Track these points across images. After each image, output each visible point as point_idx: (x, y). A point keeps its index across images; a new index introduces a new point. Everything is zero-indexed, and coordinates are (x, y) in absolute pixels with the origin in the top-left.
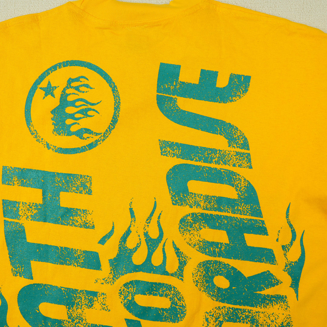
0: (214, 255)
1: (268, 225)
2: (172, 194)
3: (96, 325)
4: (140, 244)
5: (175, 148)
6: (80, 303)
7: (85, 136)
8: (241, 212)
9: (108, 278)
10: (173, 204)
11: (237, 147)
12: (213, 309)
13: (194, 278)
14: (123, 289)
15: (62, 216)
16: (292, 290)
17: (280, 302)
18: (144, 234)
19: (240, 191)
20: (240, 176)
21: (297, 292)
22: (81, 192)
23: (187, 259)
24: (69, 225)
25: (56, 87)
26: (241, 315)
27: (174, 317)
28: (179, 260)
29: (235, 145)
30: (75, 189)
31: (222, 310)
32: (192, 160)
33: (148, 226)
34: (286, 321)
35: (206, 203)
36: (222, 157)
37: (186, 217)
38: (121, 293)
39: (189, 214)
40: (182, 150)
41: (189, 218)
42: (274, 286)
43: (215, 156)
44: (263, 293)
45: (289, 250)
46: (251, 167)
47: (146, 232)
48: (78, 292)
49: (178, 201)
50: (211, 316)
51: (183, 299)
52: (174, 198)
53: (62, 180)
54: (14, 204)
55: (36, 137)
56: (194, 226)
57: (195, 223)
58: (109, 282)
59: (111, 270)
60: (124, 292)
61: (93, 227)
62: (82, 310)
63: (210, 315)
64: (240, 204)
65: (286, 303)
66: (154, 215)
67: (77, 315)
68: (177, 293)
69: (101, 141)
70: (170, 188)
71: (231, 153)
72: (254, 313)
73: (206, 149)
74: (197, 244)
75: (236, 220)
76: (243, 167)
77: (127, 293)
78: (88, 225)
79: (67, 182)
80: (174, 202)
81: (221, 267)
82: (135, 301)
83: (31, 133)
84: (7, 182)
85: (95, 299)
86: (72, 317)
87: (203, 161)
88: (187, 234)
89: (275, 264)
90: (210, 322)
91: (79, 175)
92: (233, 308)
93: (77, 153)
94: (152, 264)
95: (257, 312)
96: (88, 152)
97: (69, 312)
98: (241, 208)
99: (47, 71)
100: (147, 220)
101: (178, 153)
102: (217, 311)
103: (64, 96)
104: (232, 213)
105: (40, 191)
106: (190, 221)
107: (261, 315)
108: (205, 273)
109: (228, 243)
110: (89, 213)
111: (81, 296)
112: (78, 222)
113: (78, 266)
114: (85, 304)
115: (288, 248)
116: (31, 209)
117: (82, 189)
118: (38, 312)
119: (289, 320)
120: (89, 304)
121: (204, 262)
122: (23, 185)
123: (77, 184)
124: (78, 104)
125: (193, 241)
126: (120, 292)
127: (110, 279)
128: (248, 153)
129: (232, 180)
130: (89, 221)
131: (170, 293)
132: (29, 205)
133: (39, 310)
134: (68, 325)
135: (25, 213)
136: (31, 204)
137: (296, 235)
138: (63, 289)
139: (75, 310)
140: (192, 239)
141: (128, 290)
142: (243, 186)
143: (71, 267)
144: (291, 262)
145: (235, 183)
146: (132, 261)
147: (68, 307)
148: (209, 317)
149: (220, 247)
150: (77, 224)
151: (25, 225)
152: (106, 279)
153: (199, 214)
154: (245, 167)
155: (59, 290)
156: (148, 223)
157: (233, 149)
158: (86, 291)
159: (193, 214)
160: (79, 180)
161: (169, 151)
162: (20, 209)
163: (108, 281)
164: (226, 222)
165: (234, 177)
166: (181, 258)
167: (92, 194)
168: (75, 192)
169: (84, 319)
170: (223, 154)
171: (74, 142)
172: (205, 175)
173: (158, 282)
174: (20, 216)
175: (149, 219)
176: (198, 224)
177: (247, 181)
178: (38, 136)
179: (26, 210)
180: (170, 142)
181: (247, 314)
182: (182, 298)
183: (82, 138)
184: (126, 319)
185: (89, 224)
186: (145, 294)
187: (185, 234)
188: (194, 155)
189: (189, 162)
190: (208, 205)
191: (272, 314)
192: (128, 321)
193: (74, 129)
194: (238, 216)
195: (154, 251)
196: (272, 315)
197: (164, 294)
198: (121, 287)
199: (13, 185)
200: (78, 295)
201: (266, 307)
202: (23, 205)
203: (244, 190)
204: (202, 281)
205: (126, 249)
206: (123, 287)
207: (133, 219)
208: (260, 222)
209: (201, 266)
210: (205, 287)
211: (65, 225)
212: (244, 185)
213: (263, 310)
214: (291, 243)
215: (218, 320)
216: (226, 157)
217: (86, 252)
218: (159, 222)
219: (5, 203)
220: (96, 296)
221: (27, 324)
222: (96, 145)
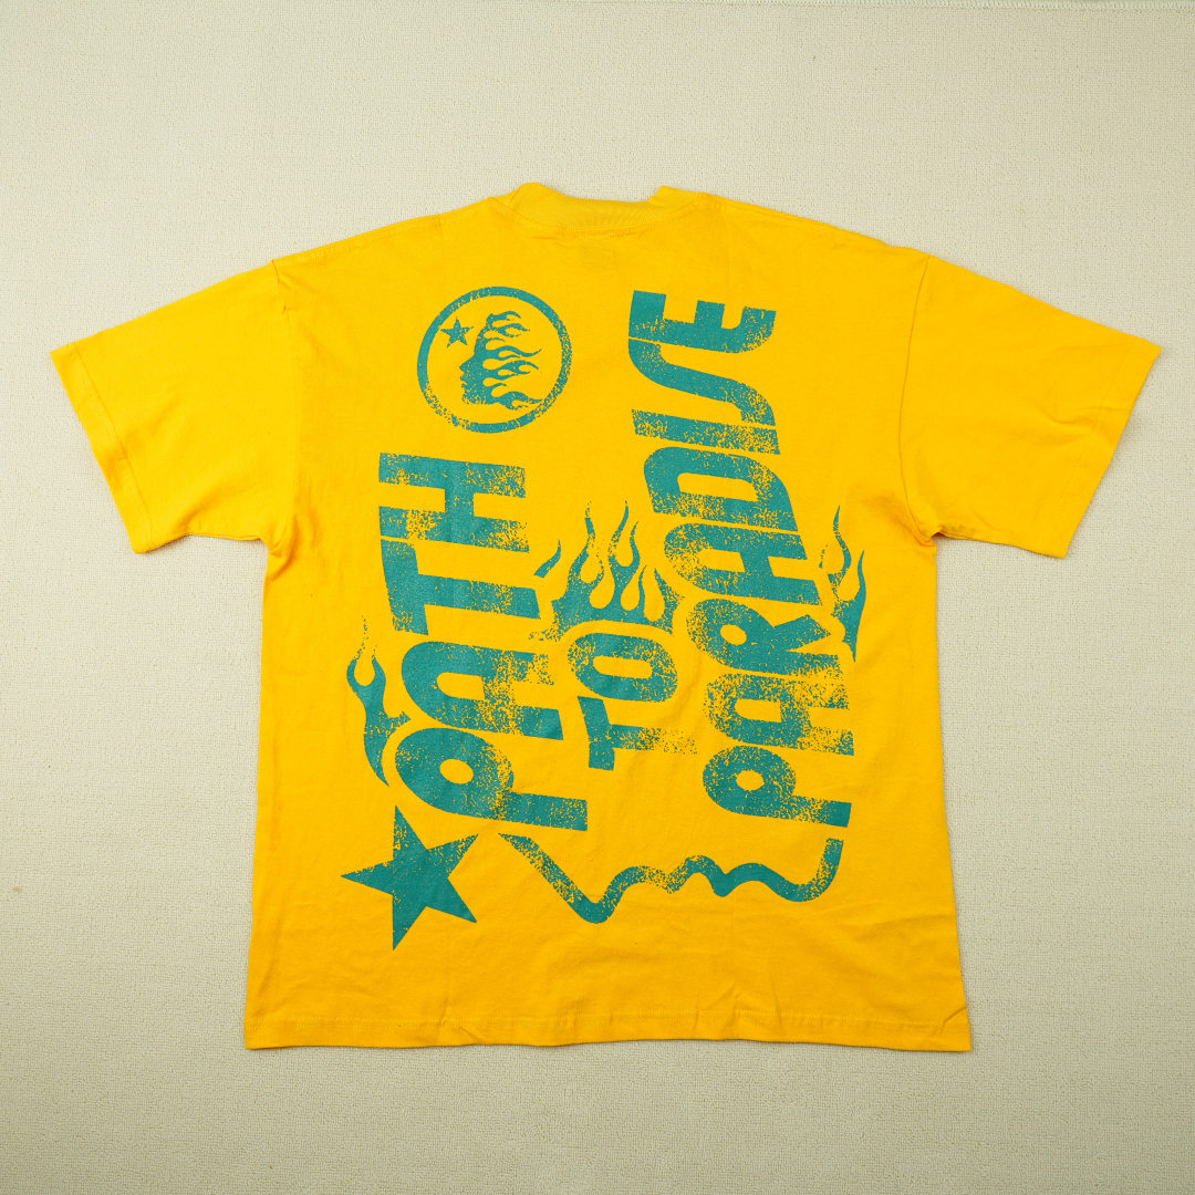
0: (721, 591)
1: (805, 543)
2: (653, 495)
3: (531, 707)
4: (602, 575)
5: (657, 423)
6: (504, 672)
7: (515, 403)
8: (763, 522)
9: (551, 631)
10: (655, 510)
11: (756, 421)
12: (720, 677)
13: (689, 628)
14: (574, 649)
15: (477, 532)
16: (846, 647)
17: (828, 666)
18: (610, 560)
19: (760, 489)
20: (761, 466)
21: (853, 649)
22: (507, 494)
23: (678, 599)
24: (487, 547)
25: (468, 329)
26: (765, 687)
27: (657, 693)
28: (665, 599)
29: (752, 418)
30: (498, 488)
31: (734, 680)
32: (685, 441)
33: (615, 546)
34: (836, 696)
35: (708, 508)
36: (732, 436)
37: (675, 531)
38: (571, 656)
39: (681, 526)
40: (668, 426)
41: (680, 532)
42: (816, 640)
43: (722, 435)
44: (797, 650)
45: (839, 582)
46: (777, 452)
47: (611, 556)
48: (502, 654)
49: (663, 506)
50: (718, 689)
51: (672, 663)
52: (656, 501)
53: (477, 474)
54: (398, 513)
55: (435, 406)
56: (688, 546)
57: (691, 541)
58: (553, 637)
59: (556, 617)
60: (576, 654)
61: (527, 549)
62: (508, 684)
63: (716, 688)
64: (761, 510)
65: (837, 666)
66: (625, 528)
67: (499, 692)
68: (662, 654)
69: (541, 413)
70: (651, 486)
71: (746, 430)
72: (787, 684)
73: (707, 424)
74: (693, 574)
75: (755, 535)
76: (765, 452)
77: (581, 655)
78: (518, 546)
79: (485, 478)
80: (656, 507)
81: (732, 611)
82: (594, 668)
83: (427, 401)
84: (388, 478)
85: (529, 666)
86: (491, 696)
87: (701, 443)
88: (677, 558)
89: (818, 604)
90: (716, 699)
91: (504, 466)
92: (752, 676)
94: (621, 608)
95: (790, 683)
96: (519, 430)
97: (486, 688)
98: (764, 516)
99: (453, 303)
100: (614, 536)
101: (662, 431)
102: (727, 681)
103: (481, 342)
104: (749, 524)
105: (442, 492)
106: (682, 537)
107: (798, 686)
108: (707, 620)
109: (743, 571)
110: (521, 527)
111: (506, 660)
112: (501, 540)
113: (501, 612)
114: (512, 675)
115: (838, 579)
116: (425, 521)
117: (509, 489)
118: (435, 688)
119: (842, 694)
120: (520, 673)
121: (705, 602)
122: (413, 482)
123: (500, 480)
124: (502, 354)
125: (686, 570)
126: (570, 653)
127: (554, 631)
128: (773, 430)
129: (749, 471)
130: (520, 539)
131: (650, 654)
132: (423, 515)
133: (436, 685)
134: (485, 709)
135: (417, 528)
136: (427, 514)
137: (850, 559)
138: (476, 649)
139: (497, 684)
140: (686, 566)
141: (582, 650)
142: (766, 481)
143: (490, 614)
144: (844, 601)
145: (753, 477)
146: (589, 604)
147: (484, 679)
148: (713, 690)
149: (730, 578)
150: (500, 544)
151: (415, 547)
152: (547, 633)
153: (696, 526)
154: (768, 452)
155: (471, 651)
156: (615, 542)
157: (750, 424)
158: (514, 652)
159: (686, 526)
160: (505, 475)
161: (649, 428)
162: (408, 521)
163: (550, 635)
164: (739, 538)
165: (752, 467)
166: (668, 597)
167: (525, 497)
168: (498, 494)
169: (511, 699)
170: (733, 432)
171: (496, 413)
172: (706, 465)
173: (631, 635)
174: (408, 532)
175: (616, 535)
176: (695, 541)
177: (772, 473)
178: (438, 405)
179: (418, 523)
180: (650, 413)
181: (775, 686)
182: (670, 661)
183: (509, 406)
184: (579, 698)
185: (520, 543)
186: (610, 655)
187: (675, 558)
188: (688, 434)
189: (680, 444)
190: (710, 511)
191: (816, 686)
192: (582, 700)
193: (496, 393)
194: (759, 528)
195: (625, 586)
196: (814, 688)
197: (642, 656)
198: (572, 646)
199: (398, 483)
200: (501, 660)
201: (805, 673)
202: (414, 515)
203: (768, 488)
204: (701, 633)
205: (580, 583)
206: (575, 645)
207: (590, 536)
208: (794, 538)
209: (701, 608)
210: (707, 644)
211: (481, 546)
212: (768, 480)
213: (800, 678)
214: (844, 573)
215: (729, 696)
216: (739, 436)
217: (514, 589)
218: (632, 540)
219: (384, 512)
220: (531, 660)
221: (417, 708)
222: (532, 418)
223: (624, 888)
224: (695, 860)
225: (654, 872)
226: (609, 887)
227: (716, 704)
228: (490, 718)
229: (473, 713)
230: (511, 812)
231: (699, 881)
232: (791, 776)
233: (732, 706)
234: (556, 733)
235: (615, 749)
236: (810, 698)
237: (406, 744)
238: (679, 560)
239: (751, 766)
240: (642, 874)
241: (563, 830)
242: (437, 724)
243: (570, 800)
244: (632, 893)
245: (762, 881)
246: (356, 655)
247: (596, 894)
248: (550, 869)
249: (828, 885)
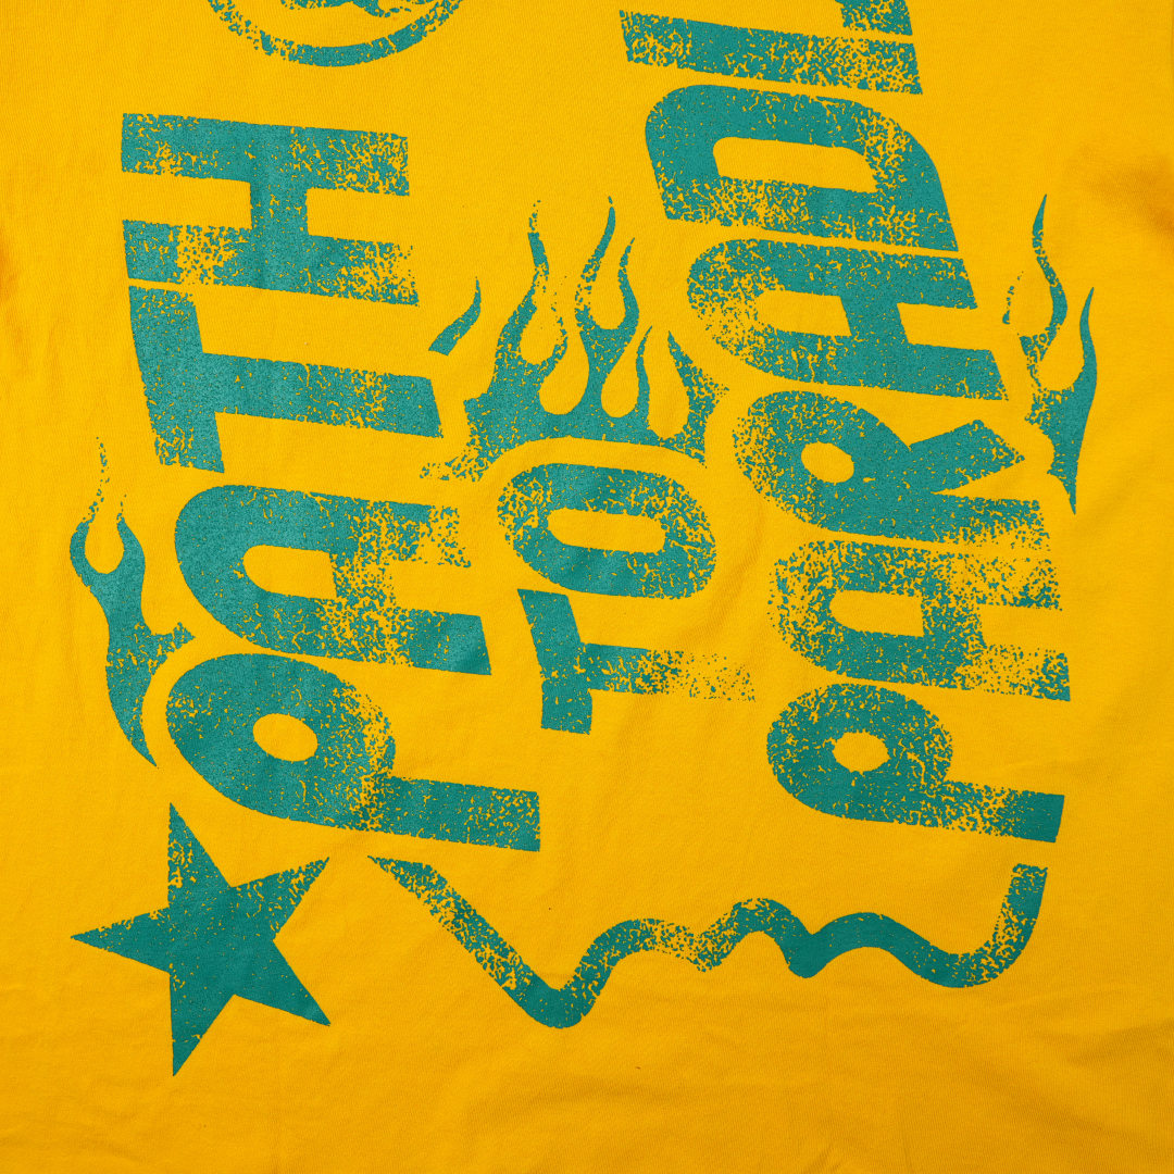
0: (802, 375)
1: (973, 273)
2: (664, 183)
3: (427, 612)
4: (563, 348)
5: (671, 37)
6: (373, 543)
7: (384, 4)
8: (886, 233)
9: (463, 460)
10: (669, 215)
11: (872, 27)
12: (801, 548)
13: (739, 449)
14: (510, 495)
15: (315, 267)
16: (1056, 484)
17: (1018, 523)
18: (578, 317)
19: (881, 166)
20: (883, 119)
21: (1071, 488)
22: (373, 189)
23: (716, 392)
24: (336, 295)
26: (891, 567)
27: (675, 581)
28: (690, 394)
29: (865, 21)
30: (354, 177)
31: (829, 553)
32: (727, 72)
33: (589, 288)
34: (1035, 582)
35: (775, 206)
36: (824, 60)
37: (710, 255)
38: (504, 509)
39: (721, 245)
40: (693, 43)
41: (720, 258)
42: (996, 470)
43: (802, 58)
44: (961, 492)
45: (1043, 353)
46: (916, 89)
47: (581, 308)
48: (368, 508)
49: (685, 206)
50: (796, 572)
51: (705, 520)
52: (670, 196)
53: (314, 151)
54: (161, 232)
55: (228, 17)
56: (736, 285)
57: (741, 276)
58: (467, 473)
59: (473, 433)
60: (514, 506)
61: (413, 299)
62: (381, 566)
63: (792, 569)
64: (883, 209)
65: (1038, 523)
66: (608, 251)
67: (364, 582)
68: (685, 504)
69: (437, 22)
70: (659, 165)
71: (852, 46)
72: (935, 561)
73: (770, 36)
74: (745, 342)
75: (870, 261)
76: (892, 90)
77: (525, 508)
78: (396, 293)
79: (329, 158)
80: (671, 209)
81: (824, 416)
82: (549, 532)
83: (213, 6)
84: (139, 163)
85: (421, 531)
86: (349, 591)
87: (761, 75)
88: (713, 309)
89: (999, 398)
90: (792, 591)
91: (365, 133)
92: (864, 544)
93: (358, 62)
94: (603, 412)
95: (942, 557)
96: (396, 60)
97: (339, 575)
98: (888, 222)
100: (587, 269)
101: (681, 53)
102: (814, 556)
104: (858, 239)
105: (243, 189)
106: (722, 267)
107: (958, 565)
108: (774, 434)
109: (848, 334)
110: (401, 255)
111: (376, 520)
112: (363, 282)
113: (366, 425)
114: (389, 548)
115: (1040, 347)
116: (214, 247)
117: (377, 179)
118: (240, 576)
119: (1048, 578)
120: (404, 545)
121: (770, 397)
122: (189, 171)
123: (360, 161)
125: (732, 335)
126: (502, 505)
127: (469, 461)
128: (908, 45)
129: (858, 130)
130: (400, 279)
131: (661, 504)
132: (207, 235)
133: (243, 571)
134: (338, 616)
135: (197, 262)
136: (216, 232)
137: (1065, 306)
138: (318, 499)
139: (360, 567)
140: (731, 327)
141: (526, 498)
142: (893, 150)
143: (345, 431)
144: (1052, 392)
145: (868, 142)
146: (538, 405)
147: (335, 556)
148: (788, 573)
149: (820, 348)
150: (361, 290)
151: (195, 300)
152: (455, 464)
153: (752, 244)
154: (897, 90)
155: (307, 503)
156: (588, 280)
157: (860, 34)
158: (393, 504)
159: (732, 244)
160: (368, 151)
161: (655, 47)
162: (180, 248)
163: (462, 469)
164: (839, 267)
165: (864, 121)
166: (695, 389)
167: (408, 194)
168: (355, 189)
169: (388, 595)
170: (826, 50)
172: (771, 119)
173: (623, 467)
174: (181, 270)
175: (591, 267)
176: (749, 276)
177: (906, 133)
178: (234, 13)
179: (199, 252)
180: (657, 17)
181: (910, 564)
182: (700, 516)
183: (374, 11)
184: (521, 592)
185: (399, 287)
186: (581, 507)
187: (708, 310)
188: (734, 57)
189: (718, 80)
190: (780, 214)
191: (993, 564)
192: (527, 596)
194: (879, 247)
195: (609, 369)
196: (990, 567)
197: (644, 507)
198: (505, 489)
199: (158, 173)
200: (367, 519)
201: (972, 538)
202: (191, 236)
203: (897, 163)
204: (763, 461)
205: (519, 365)
206: (511, 489)
207: (539, 269)
208: (949, 264)
209: (763, 410)
210: (775, 482)
211: (324, 294)
212: (896, 147)
213: (962, 547)
214: (1052, 331)
215: (819, 584)
216: (837, 59)
217: (390, 379)
218: (622, 275)
219: (132, 230)
220: (426, 519)
221: (206, 616)
222: (420, 35)
223: (613, 962)
224: (751, 906)
225: (672, 930)
226: (584, 959)
227: (794, 600)
228: (349, 634)
229: (315, 624)
230: (392, 815)
231: (760, 948)
232: (944, 742)
233: (826, 605)
234: (476, 661)
235: (593, 693)
236: (983, 587)
237: (186, 684)
238: (718, 314)
239: (862, 722)
240: (648, 933)
241: (493, 850)
242: (244, 646)
243: (506, 792)
244: (628, 971)
245: (885, 947)
246: (86, 514)
247: (558, 971)
248: (468, 924)
249: (1015, 956)
